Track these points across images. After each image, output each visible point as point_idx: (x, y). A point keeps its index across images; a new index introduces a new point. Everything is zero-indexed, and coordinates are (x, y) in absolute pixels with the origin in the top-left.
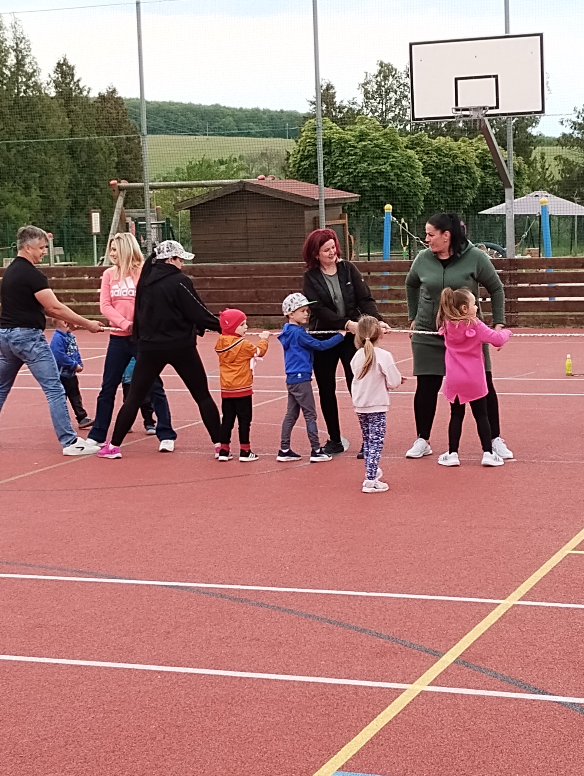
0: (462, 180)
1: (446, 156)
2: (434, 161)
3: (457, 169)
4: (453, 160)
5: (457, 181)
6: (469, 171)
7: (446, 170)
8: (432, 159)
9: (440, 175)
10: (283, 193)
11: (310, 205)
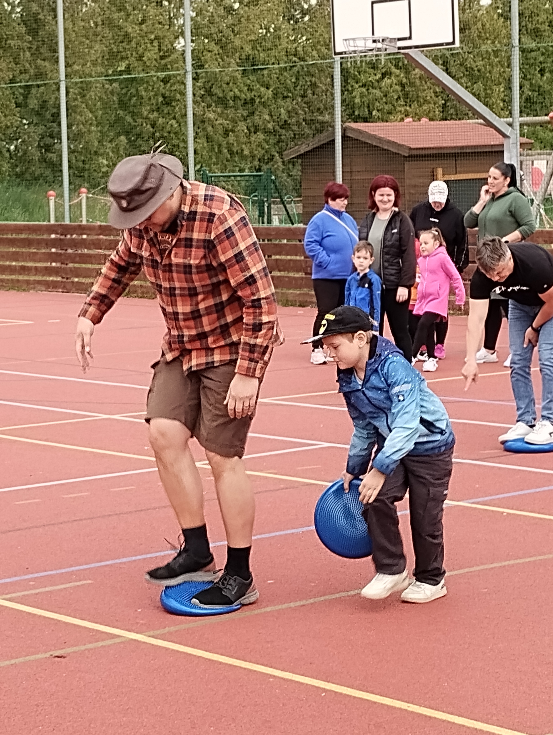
10: (380, 139)
11: (406, 155)
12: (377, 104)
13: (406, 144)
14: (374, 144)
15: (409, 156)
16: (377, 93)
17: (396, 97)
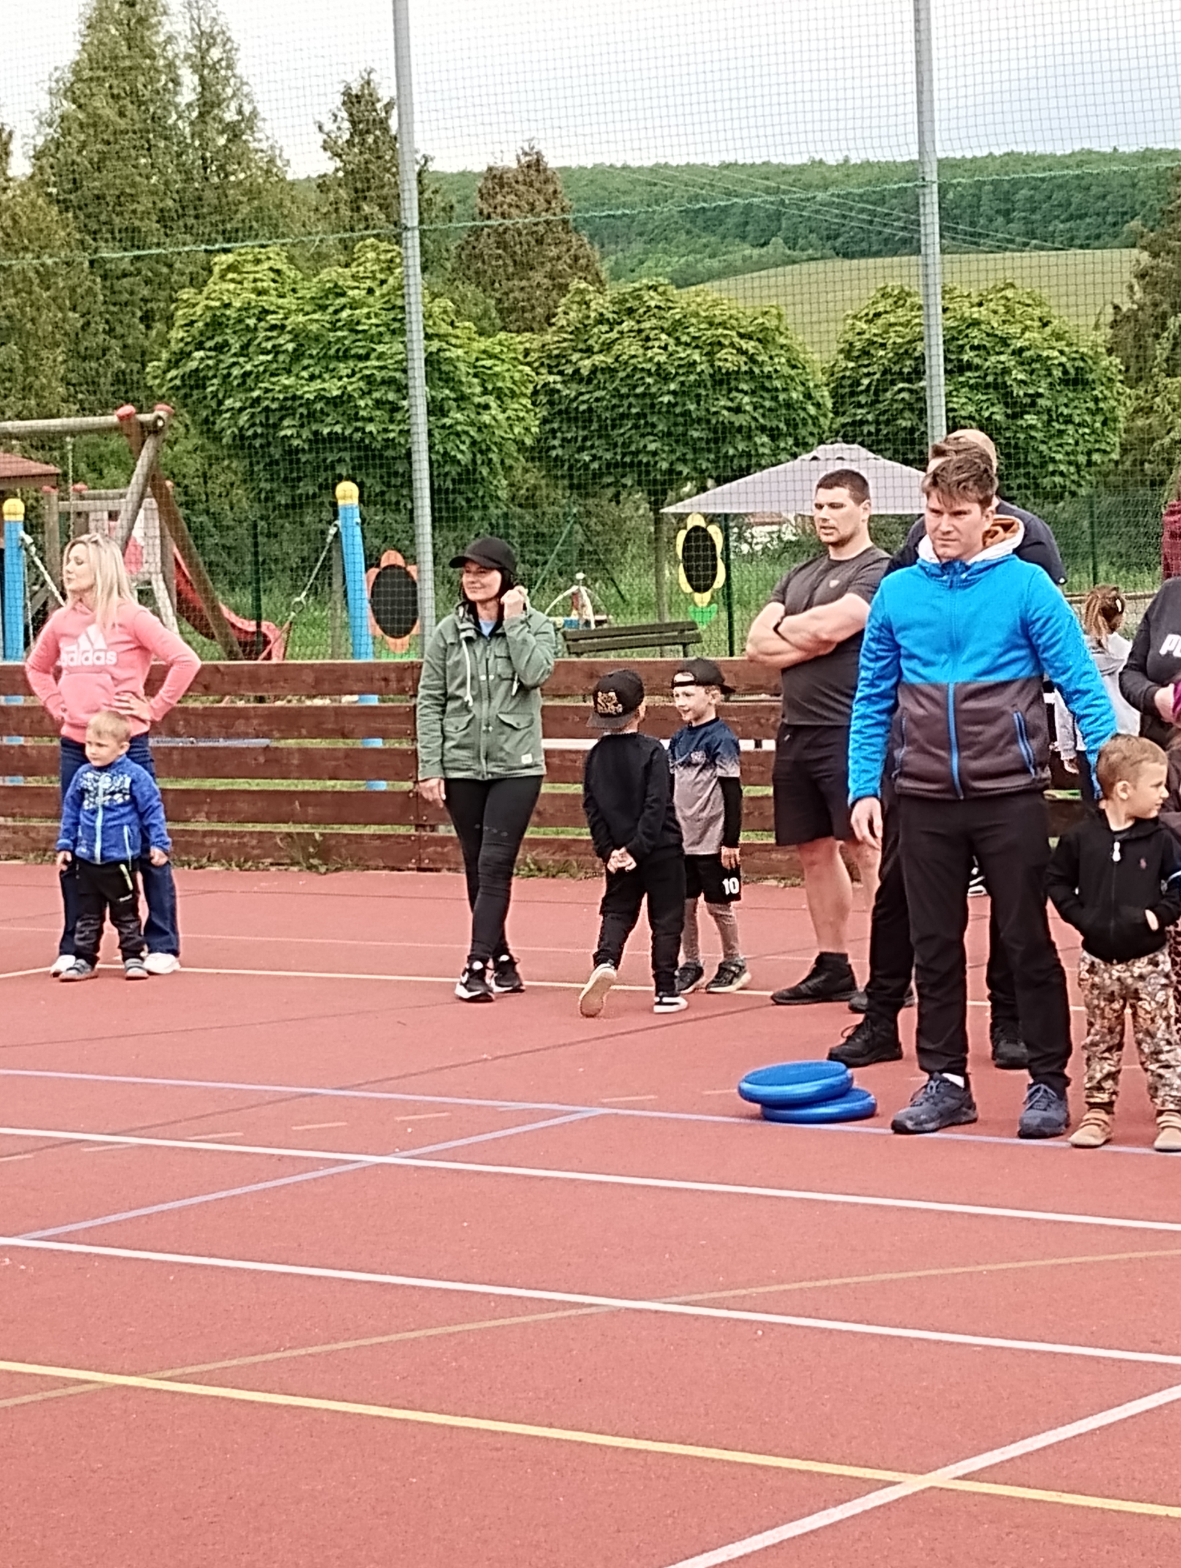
0: (738, 410)
1: (695, 343)
2: (651, 360)
3: (723, 380)
4: (711, 356)
5: (716, 413)
6: (767, 384)
7: (682, 383)
8: (650, 353)
9: (666, 399)
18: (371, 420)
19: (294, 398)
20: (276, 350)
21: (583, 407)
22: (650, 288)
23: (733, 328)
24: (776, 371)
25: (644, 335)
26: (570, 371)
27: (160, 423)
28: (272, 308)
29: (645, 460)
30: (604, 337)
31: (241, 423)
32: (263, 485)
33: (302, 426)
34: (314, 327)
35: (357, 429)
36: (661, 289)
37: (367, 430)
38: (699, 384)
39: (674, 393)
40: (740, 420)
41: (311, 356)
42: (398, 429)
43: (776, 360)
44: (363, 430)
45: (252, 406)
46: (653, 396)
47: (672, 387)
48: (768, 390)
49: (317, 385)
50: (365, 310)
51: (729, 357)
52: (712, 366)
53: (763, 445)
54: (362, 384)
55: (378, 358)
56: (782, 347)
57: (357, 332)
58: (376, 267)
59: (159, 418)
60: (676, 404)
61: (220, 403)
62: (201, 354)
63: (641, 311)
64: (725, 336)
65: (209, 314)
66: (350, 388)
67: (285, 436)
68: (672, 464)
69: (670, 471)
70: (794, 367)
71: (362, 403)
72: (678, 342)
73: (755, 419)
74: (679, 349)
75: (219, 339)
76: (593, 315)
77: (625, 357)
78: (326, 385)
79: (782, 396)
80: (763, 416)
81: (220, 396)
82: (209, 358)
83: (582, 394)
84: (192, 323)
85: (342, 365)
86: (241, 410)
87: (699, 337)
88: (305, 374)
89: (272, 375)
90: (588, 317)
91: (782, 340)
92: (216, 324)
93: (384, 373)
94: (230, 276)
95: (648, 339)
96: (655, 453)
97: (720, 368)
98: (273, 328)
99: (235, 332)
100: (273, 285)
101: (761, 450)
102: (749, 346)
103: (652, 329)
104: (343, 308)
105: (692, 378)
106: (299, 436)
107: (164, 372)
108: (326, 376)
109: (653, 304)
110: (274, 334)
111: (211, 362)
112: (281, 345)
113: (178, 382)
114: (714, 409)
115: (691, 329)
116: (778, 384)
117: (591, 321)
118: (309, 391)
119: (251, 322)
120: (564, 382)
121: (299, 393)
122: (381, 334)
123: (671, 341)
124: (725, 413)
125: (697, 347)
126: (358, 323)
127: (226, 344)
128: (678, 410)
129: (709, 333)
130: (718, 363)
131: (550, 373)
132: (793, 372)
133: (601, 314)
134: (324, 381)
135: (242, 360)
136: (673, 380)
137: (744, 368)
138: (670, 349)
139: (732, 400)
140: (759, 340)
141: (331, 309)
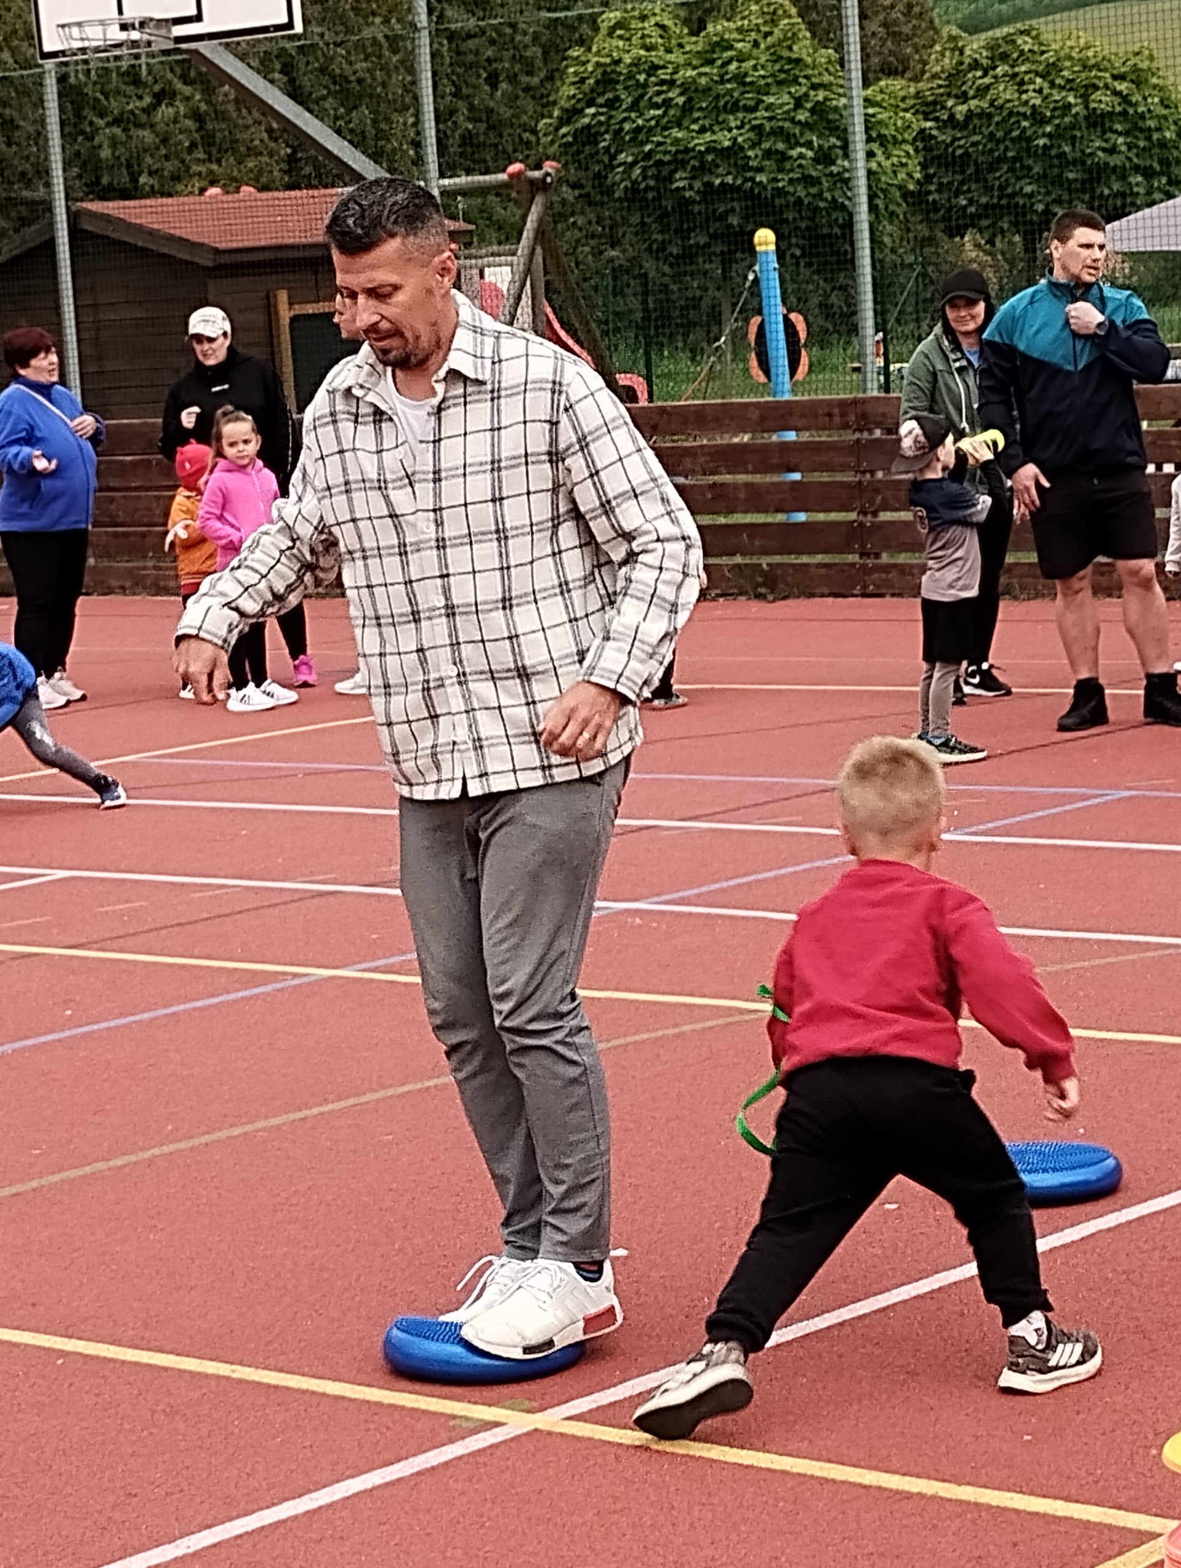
0: (1112, 150)
1: (1069, 85)
2: (1026, 103)
3: (1098, 121)
4: (1085, 98)
5: (1091, 154)
6: (1141, 124)
7: (1058, 126)
8: (1024, 97)
9: (1041, 142)
10: (152, 233)
11: (211, 265)
12: (149, 160)
13: (206, 241)
14: (140, 244)
15: (215, 268)
16: (147, 135)
17: (187, 144)
18: (760, 170)
19: (687, 150)
20: (667, 103)
21: (959, 152)
22: (1022, 32)
23: (1105, 70)
24: (1149, 111)
25: (1018, 79)
26: (945, 117)
27: (549, 180)
28: (662, 63)
29: (1021, 202)
30: (980, 81)
31: (634, 177)
32: (655, 236)
33: (693, 178)
34: (703, 81)
35: (746, 180)
36: (1034, 33)
37: (758, 179)
38: (1073, 126)
39: (1050, 136)
40: (1115, 160)
41: (701, 109)
42: (786, 178)
43: (1150, 100)
44: (752, 179)
45: (643, 160)
46: (1029, 140)
47: (1048, 129)
48: (1142, 130)
49: (708, 137)
50: (752, 62)
51: (1103, 98)
52: (1087, 107)
53: (1137, 185)
54: (751, 135)
55: (766, 110)
56: (1155, 87)
57: (744, 84)
58: (760, 21)
59: (548, 174)
60: (1052, 146)
61: (613, 157)
62: (592, 110)
63: (1015, 55)
64: (1100, 78)
65: (600, 71)
66: (740, 139)
67: (678, 189)
68: (1047, 205)
69: (1048, 213)
70: (1167, 107)
71: (750, 153)
72: (1052, 84)
73: (1129, 159)
74: (1055, 92)
75: (610, 95)
76: (967, 61)
77: (1001, 101)
78: (714, 138)
79: (1156, 136)
80: (1137, 156)
81: (613, 150)
82: (602, 114)
83: (959, 139)
84: (583, 81)
85: (731, 117)
86: (634, 163)
87: (1073, 80)
88: (695, 127)
89: (665, 128)
90: (962, 63)
91: (1154, 80)
92: (607, 79)
93: (773, 123)
94: (619, 32)
95: (1022, 83)
96: (1031, 195)
97: (1094, 109)
98: (662, 82)
99: (626, 88)
100: (660, 41)
101: (1135, 189)
102: (1122, 87)
103: (1026, 73)
104: (729, 62)
105: (1067, 120)
106: (691, 188)
107: (557, 129)
108: (716, 128)
109: (1026, 48)
110: (665, 88)
111: (602, 118)
112: (672, 99)
113: (570, 139)
114: (1089, 151)
115: (1066, 73)
116: (1152, 124)
117: (965, 66)
118: (700, 142)
119: (642, 78)
120: (938, 128)
121: (691, 145)
122: (768, 85)
123: (1046, 85)
124: (1100, 154)
125: (1071, 89)
126: (746, 75)
127: (617, 98)
128: (1054, 152)
129: (1083, 75)
130: (1093, 105)
131: (926, 119)
132: (1165, 112)
133: (976, 60)
134: (714, 132)
135: (633, 115)
136: (1048, 122)
137: (1118, 109)
138: (1046, 91)
139: (1106, 141)
140: (1132, 81)
141: (719, 62)
